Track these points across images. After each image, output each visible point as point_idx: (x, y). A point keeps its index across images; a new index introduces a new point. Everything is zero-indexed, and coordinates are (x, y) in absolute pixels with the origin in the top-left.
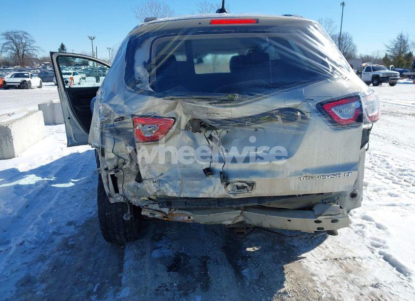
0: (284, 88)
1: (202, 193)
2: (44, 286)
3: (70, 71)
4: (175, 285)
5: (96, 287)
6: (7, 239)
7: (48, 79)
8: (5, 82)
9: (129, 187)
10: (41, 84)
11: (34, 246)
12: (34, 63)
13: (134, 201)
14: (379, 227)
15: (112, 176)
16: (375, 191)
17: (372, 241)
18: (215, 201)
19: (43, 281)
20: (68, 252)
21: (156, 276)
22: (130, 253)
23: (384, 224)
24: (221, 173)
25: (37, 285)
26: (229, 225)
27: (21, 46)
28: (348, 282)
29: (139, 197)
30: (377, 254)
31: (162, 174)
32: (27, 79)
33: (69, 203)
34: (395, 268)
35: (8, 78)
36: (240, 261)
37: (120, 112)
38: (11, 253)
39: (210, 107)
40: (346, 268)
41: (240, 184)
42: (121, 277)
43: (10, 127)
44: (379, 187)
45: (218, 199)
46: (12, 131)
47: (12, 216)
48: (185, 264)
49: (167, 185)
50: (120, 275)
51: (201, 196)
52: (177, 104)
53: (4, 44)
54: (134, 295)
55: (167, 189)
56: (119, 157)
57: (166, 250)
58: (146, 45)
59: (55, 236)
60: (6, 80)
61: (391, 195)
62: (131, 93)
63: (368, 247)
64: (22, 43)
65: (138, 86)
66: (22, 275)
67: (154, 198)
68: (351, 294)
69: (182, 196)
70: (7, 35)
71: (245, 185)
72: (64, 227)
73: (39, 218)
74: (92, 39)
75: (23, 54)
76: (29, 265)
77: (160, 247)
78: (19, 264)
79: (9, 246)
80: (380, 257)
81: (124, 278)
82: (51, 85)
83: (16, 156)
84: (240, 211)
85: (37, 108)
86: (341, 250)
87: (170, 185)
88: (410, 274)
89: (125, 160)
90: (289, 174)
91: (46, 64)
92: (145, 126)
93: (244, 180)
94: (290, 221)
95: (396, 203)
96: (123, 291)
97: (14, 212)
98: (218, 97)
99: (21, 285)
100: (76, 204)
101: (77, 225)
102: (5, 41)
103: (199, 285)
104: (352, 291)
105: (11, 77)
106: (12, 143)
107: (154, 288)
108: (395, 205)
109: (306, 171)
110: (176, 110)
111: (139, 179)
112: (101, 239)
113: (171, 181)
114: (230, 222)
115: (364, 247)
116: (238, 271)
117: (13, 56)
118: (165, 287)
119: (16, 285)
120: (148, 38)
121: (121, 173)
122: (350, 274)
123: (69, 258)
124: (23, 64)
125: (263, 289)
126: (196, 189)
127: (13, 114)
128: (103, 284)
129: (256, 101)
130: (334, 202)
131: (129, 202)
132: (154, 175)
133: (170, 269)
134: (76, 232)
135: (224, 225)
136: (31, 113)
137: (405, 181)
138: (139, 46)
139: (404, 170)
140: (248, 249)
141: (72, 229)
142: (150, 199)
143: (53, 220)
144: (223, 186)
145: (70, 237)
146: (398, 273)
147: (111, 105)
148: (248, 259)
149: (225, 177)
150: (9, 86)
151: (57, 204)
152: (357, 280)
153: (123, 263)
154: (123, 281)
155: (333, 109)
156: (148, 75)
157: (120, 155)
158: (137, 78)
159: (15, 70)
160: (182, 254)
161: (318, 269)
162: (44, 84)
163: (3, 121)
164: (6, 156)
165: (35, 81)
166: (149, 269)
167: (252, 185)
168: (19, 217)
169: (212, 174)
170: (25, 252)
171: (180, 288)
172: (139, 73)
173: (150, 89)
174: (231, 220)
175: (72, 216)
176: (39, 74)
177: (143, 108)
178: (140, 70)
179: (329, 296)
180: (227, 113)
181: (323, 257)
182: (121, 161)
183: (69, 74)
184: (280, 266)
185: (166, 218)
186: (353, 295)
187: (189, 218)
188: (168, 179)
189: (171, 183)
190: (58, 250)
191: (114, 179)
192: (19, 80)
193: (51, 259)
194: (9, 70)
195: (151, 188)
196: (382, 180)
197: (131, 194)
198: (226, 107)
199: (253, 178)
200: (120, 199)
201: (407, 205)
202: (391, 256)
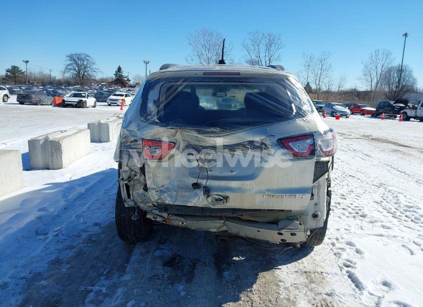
0: (255, 125)
1: (190, 202)
2: (68, 266)
3: (123, 93)
4: (166, 276)
5: (106, 271)
6: (47, 231)
7: (102, 99)
8: (64, 101)
9: (138, 194)
10: (95, 103)
11: (66, 238)
12: (92, 84)
13: (142, 206)
14: (358, 251)
15: (126, 184)
16: (371, 222)
17: (345, 262)
18: (199, 209)
19: (67, 263)
20: (91, 245)
21: (154, 268)
22: (138, 251)
23: (362, 249)
24: (204, 187)
25: (63, 265)
26: (214, 232)
27: (82, 67)
28: (307, 289)
29: (146, 203)
30: (344, 272)
31: (163, 186)
32: (84, 99)
33: (98, 208)
34: (354, 284)
35: (68, 97)
36: (225, 266)
37: (134, 136)
38: (47, 241)
39: (199, 136)
40: (312, 279)
41: (217, 197)
42: (127, 267)
43: (61, 142)
44: (377, 219)
45: (202, 208)
46: (63, 145)
47: (53, 214)
48: (178, 263)
49: (165, 194)
50: (125, 265)
51: (189, 205)
52: (177, 132)
53: (68, 65)
54: (133, 279)
55: (165, 198)
56: (132, 170)
57: (167, 251)
58: (157, 88)
59: (83, 232)
60: (65, 99)
61: (383, 227)
62: (143, 123)
63: (339, 267)
64: (83, 65)
65: (149, 117)
66: (53, 257)
67: (156, 204)
68: (306, 297)
69: (175, 204)
70: (71, 57)
71: (221, 198)
72: (90, 226)
73: (73, 218)
74: (147, 63)
75: (84, 75)
76: (60, 251)
77: (163, 249)
78: (53, 249)
79: (47, 236)
80: (345, 275)
81: (129, 267)
82: (105, 105)
83: (63, 167)
84: (223, 221)
85: (86, 126)
86: (315, 266)
87: (168, 195)
88: (364, 289)
89: (136, 173)
90: (254, 192)
91: (102, 85)
92: (152, 148)
93: (220, 194)
94: (258, 231)
95: (384, 233)
96: (125, 277)
97: (55, 211)
98: (204, 129)
99: (51, 264)
100: (105, 210)
101: (101, 226)
102: (69, 62)
103: (184, 278)
104: (308, 296)
105: (70, 97)
106: (61, 156)
107: (149, 276)
108: (382, 236)
109: (268, 190)
110: (176, 137)
111: (146, 189)
112: (118, 239)
113: (169, 191)
114: (215, 230)
115: (336, 265)
116: (220, 272)
117: (75, 76)
118: (157, 276)
119: (48, 263)
120: (158, 83)
121: (132, 183)
122: (312, 284)
123: (90, 249)
124: (82, 84)
125: (235, 287)
126: (185, 199)
127: (65, 131)
128: (111, 270)
129: (233, 134)
130: (297, 220)
131: (138, 207)
132: (157, 185)
133: (165, 265)
134: (100, 231)
135: (211, 232)
136: (81, 131)
137: (406, 216)
138: (152, 89)
139: (411, 207)
140: (234, 258)
141: (97, 228)
142: (154, 205)
143: (84, 220)
144: (205, 198)
145: (93, 235)
146: (355, 288)
147: (128, 130)
148: (232, 265)
149: (207, 191)
150: (67, 104)
151: (89, 208)
152: (316, 289)
153: (130, 257)
154: (127, 270)
155: (290, 144)
156: (156, 110)
157: (132, 168)
158: (148, 112)
159: (74, 90)
160: (178, 255)
161: (287, 278)
162: (98, 103)
163: (56, 137)
164: (55, 167)
165: (91, 101)
166: (149, 263)
167: (226, 198)
168: (58, 216)
169: (199, 188)
170: (59, 241)
171: (169, 278)
172: (150, 109)
173: (157, 121)
174: (216, 228)
175: (99, 219)
176: (96, 94)
177: (150, 134)
178: (151, 106)
179: (287, 297)
180: (212, 142)
181: (296, 270)
182: (133, 173)
183: (122, 95)
184: (256, 272)
185: (165, 222)
186: (307, 298)
187: (183, 223)
188: (167, 190)
189: (169, 193)
190: (83, 243)
191: (128, 187)
192: (77, 99)
193: (77, 248)
194: (69, 89)
195: (153, 196)
196: (383, 214)
197: (140, 200)
198: (211, 137)
199: (227, 193)
200: (131, 204)
201: (394, 237)
202: (354, 274)
